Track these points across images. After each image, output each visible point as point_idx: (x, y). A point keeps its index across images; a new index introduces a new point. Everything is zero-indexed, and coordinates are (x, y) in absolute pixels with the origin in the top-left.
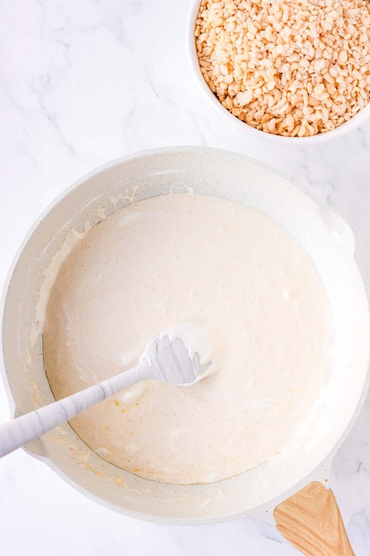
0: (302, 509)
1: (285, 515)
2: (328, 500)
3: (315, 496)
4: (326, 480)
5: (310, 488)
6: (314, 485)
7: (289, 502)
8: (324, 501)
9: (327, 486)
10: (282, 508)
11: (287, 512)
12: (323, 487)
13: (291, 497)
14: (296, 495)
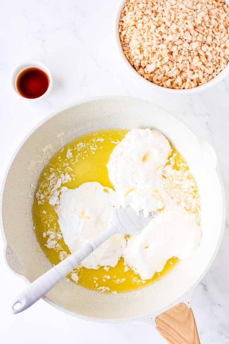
0: (173, 319)
1: (162, 321)
2: (189, 315)
3: (181, 312)
4: (189, 303)
5: (179, 307)
6: (181, 305)
7: (165, 314)
8: (187, 315)
9: (189, 306)
10: (160, 317)
11: (163, 320)
12: (186, 306)
13: (166, 311)
14: (170, 310)
